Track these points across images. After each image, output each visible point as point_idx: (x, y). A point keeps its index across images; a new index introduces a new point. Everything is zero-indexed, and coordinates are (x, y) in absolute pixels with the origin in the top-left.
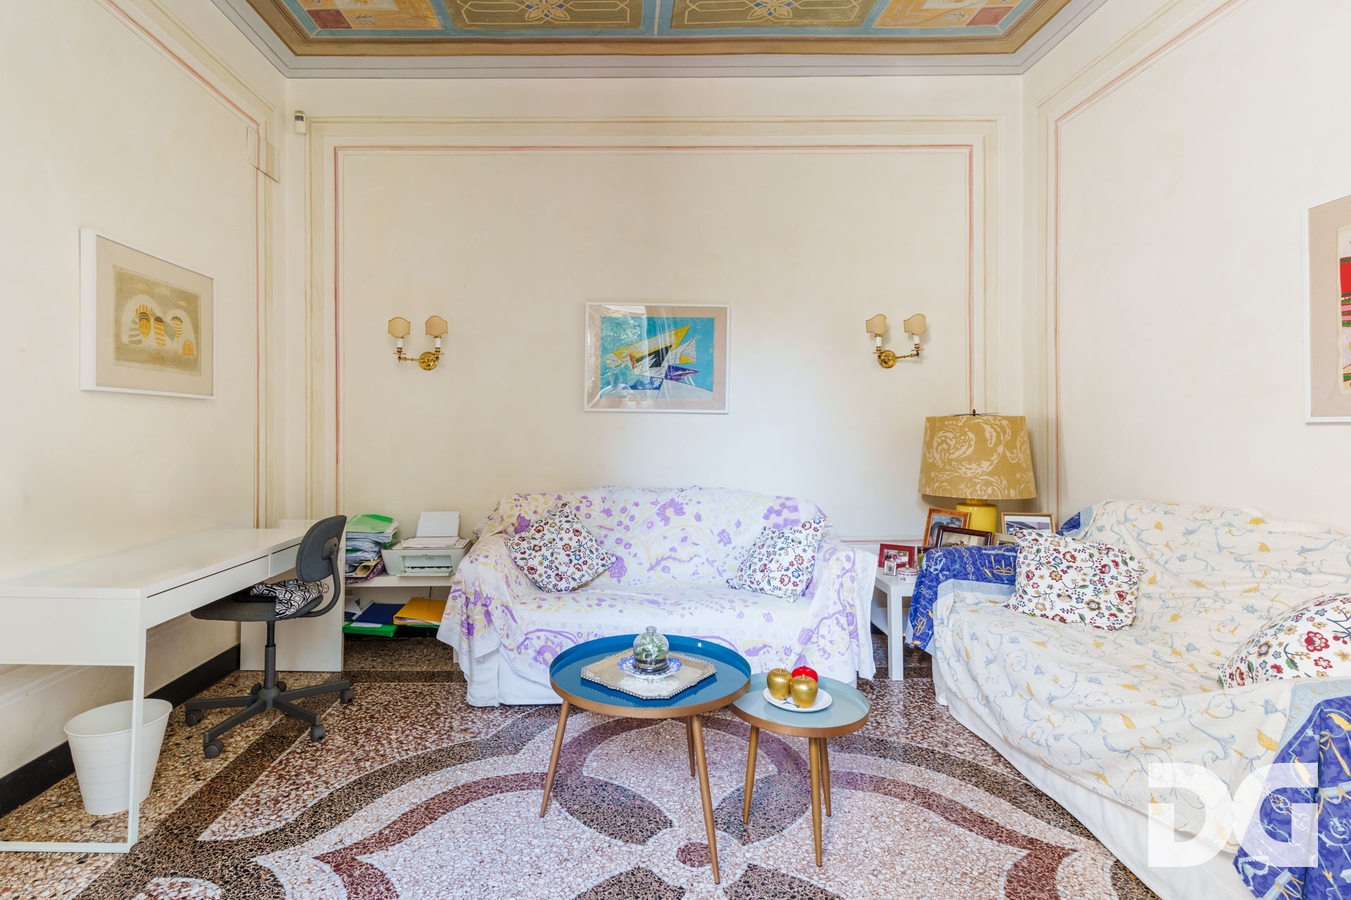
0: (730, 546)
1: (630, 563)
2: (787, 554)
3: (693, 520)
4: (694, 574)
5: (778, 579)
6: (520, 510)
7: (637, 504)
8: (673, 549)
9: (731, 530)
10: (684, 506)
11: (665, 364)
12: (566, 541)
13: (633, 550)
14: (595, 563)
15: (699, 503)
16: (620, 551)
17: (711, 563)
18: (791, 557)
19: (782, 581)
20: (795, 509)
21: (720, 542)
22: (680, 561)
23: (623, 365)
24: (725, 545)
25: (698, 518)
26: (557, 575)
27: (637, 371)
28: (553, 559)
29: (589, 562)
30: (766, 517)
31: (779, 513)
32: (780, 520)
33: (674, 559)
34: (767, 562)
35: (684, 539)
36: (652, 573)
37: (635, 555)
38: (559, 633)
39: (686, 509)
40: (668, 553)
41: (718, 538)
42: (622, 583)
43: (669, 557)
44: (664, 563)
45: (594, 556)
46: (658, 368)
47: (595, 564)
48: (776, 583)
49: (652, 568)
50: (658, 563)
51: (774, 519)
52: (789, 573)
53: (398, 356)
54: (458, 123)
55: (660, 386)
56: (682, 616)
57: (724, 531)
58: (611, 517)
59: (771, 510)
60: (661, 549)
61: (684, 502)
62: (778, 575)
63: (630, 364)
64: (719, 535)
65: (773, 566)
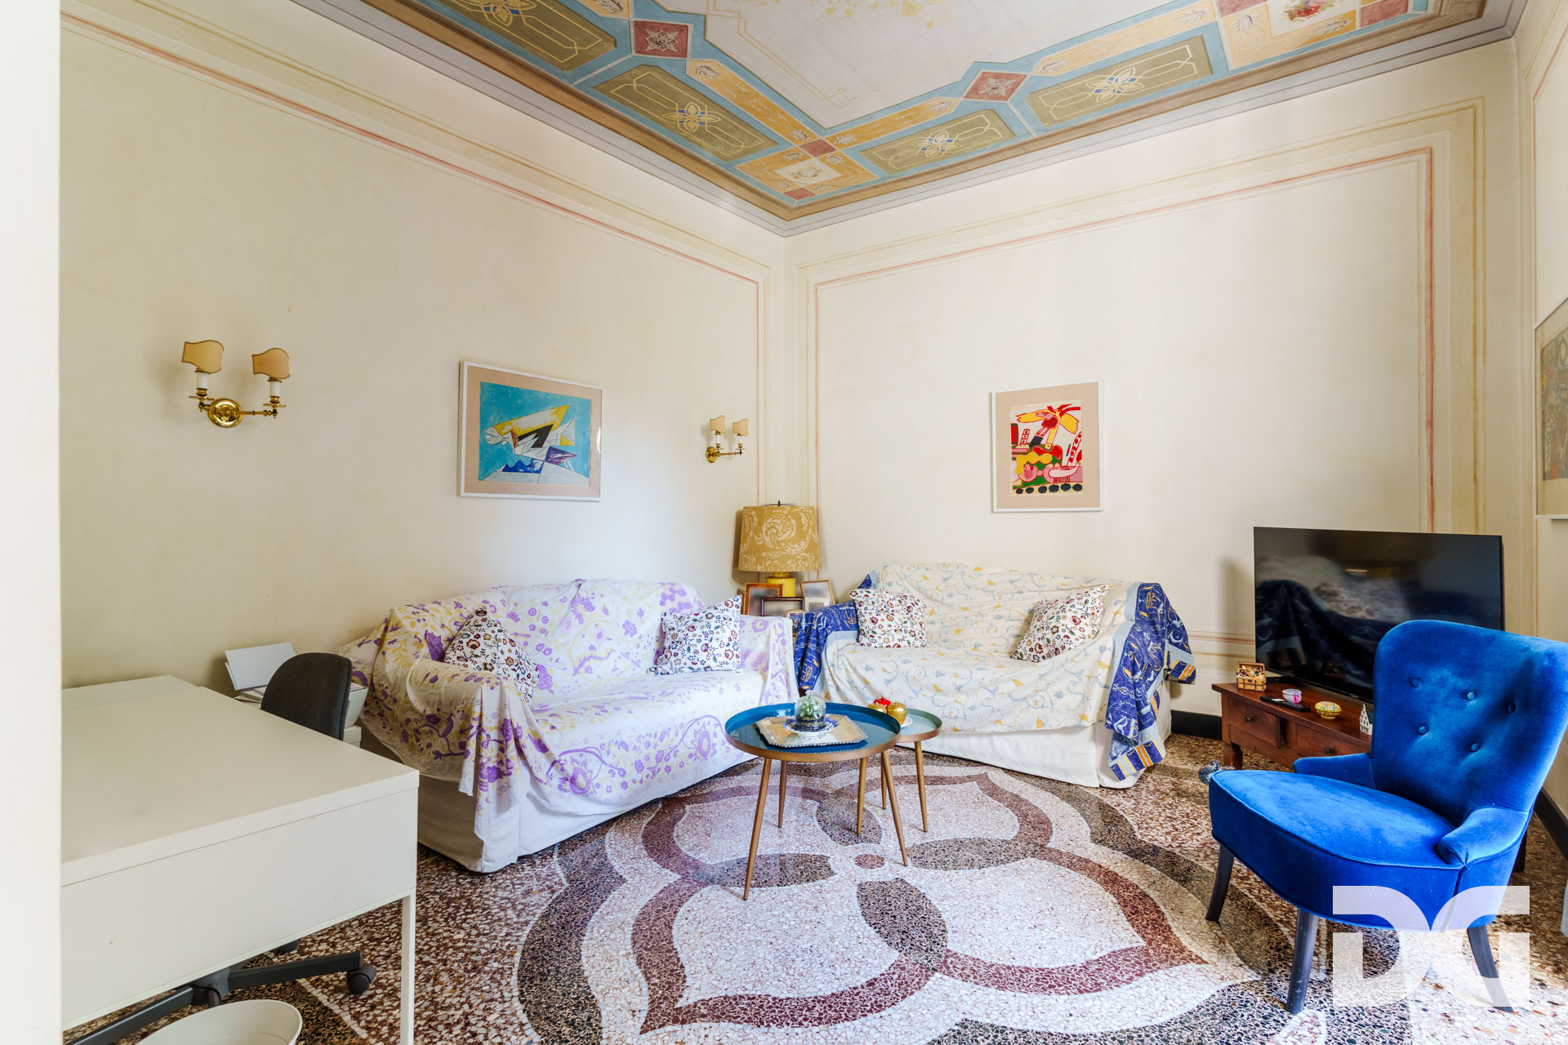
0: (637, 636)
1: (555, 672)
2: (724, 631)
3: (602, 614)
4: (614, 670)
5: (723, 655)
6: (425, 626)
7: (545, 604)
8: (592, 648)
9: (635, 620)
10: (591, 600)
11: (546, 445)
12: (506, 654)
13: (554, 655)
15: (602, 596)
16: (540, 658)
17: (627, 655)
18: (728, 634)
19: (727, 656)
20: (683, 593)
21: (626, 633)
22: (600, 658)
23: (504, 443)
24: (632, 635)
25: (606, 611)
27: (518, 451)
29: (532, 673)
30: (662, 604)
31: (672, 598)
32: (674, 605)
33: (595, 657)
34: (707, 642)
35: (599, 636)
36: (577, 677)
37: (557, 661)
38: (584, 750)
39: (594, 602)
40: (589, 653)
41: (624, 630)
42: (556, 693)
43: (591, 657)
44: (587, 664)
45: (531, 667)
46: (539, 449)
48: (722, 659)
49: (576, 672)
50: (581, 665)
51: (669, 604)
52: (730, 647)
55: (541, 469)
57: (627, 622)
58: (519, 622)
59: (664, 597)
60: (581, 650)
61: (590, 596)
62: (722, 651)
63: (511, 441)
64: (624, 626)
65: (715, 644)
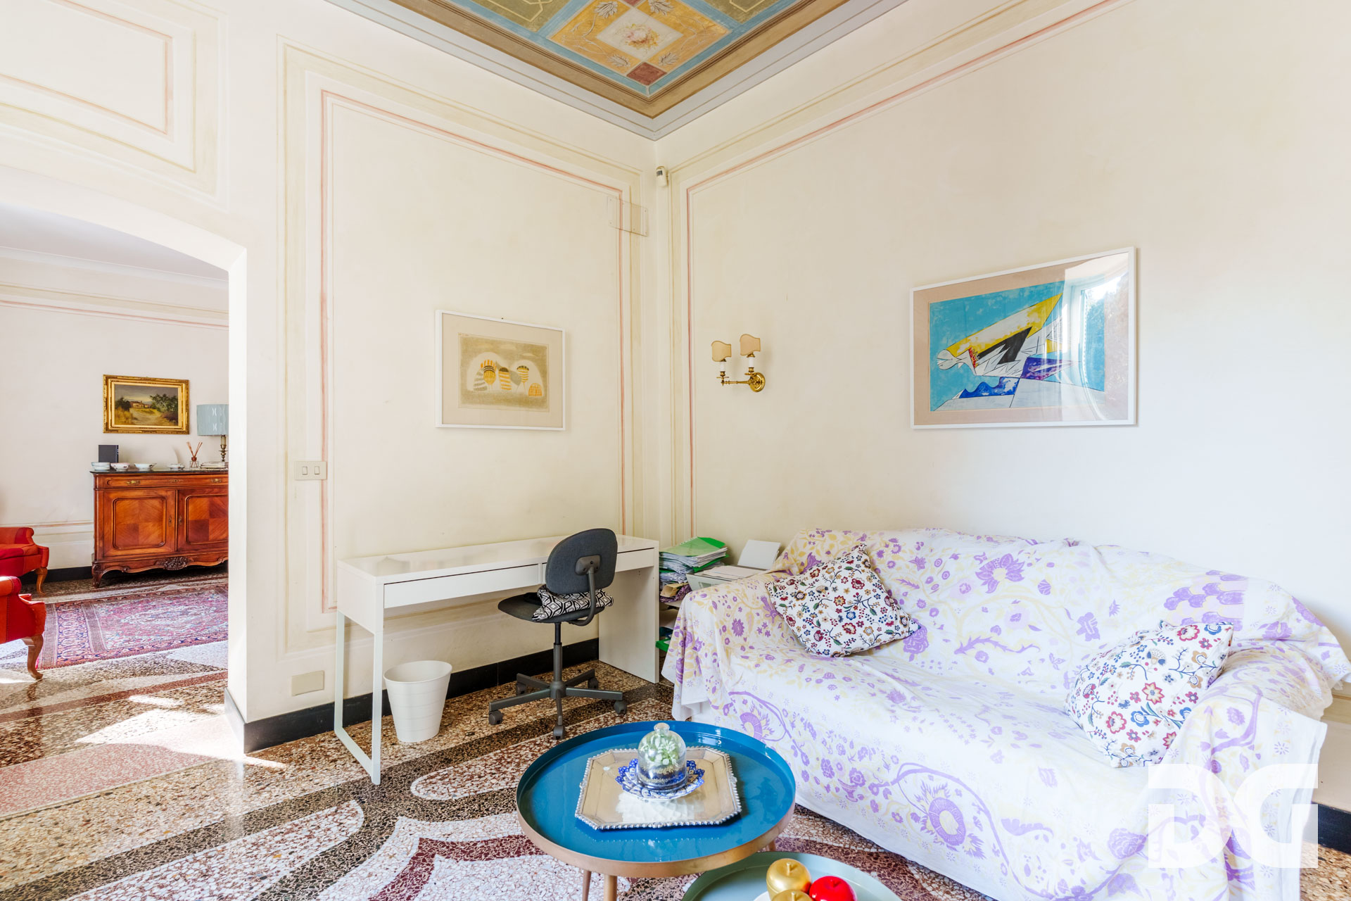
0: (1096, 643)
1: (933, 635)
2: (1131, 676)
3: (1037, 590)
4: (1024, 673)
5: (1105, 718)
6: (812, 548)
7: (955, 557)
8: (996, 629)
9: (1101, 617)
10: (1025, 567)
11: (1022, 357)
12: (840, 592)
13: (939, 619)
14: (875, 626)
15: (1051, 565)
16: (924, 617)
17: (1056, 662)
18: (1137, 685)
20: (1236, 599)
21: (1080, 632)
22: (1004, 648)
23: (960, 365)
24: (1089, 638)
25: (1045, 588)
26: (818, 632)
27: (980, 371)
28: (817, 612)
29: (867, 624)
30: (1170, 605)
31: (1196, 602)
32: (1196, 614)
33: (996, 644)
34: (1096, 682)
35: (1016, 618)
36: (960, 657)
37: (941, 628)
38: (764, 703)
39: (1027, 572)
40: (987, 634)
41: (1079, 626)
42: (914, 662)
43: (988, 640)
44: (979, 647)
45: (876, 618)
46: (1010, 364)
47: (874, 628)
49: (961, 650)
50: (971, 644)
51: (1184, 610)
52: (1127, 713)
53: (721, 380)
54: (779, 121)
55: (1015, 389)
56: (907, 729)
57: (1089, 615)
58: (922, 571)
59: (1181, 594)
60: (980, 627)
61: (1028, 561)
62: (1106, 710)
63: (969, 361)
64: (1081, 620)
65: (1103, 692)
